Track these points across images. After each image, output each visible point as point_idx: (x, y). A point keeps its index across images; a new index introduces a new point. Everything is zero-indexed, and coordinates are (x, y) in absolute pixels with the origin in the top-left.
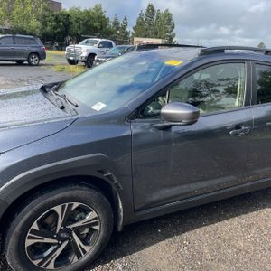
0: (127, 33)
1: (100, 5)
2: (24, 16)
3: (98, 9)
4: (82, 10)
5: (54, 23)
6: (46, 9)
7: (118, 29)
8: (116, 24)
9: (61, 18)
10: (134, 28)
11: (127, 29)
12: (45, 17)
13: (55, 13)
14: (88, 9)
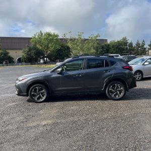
0: (145, 48)
1: (126, 37)
2: (88, 48)
4: (116, 41)
5: (102, 50)
6: (98, 44)
7: (139, 47)
8: (138, 44)
9: (105, 47)
10: (149, 45)
11: (145, 46)
13: (102, 45)
14: (119, 40)
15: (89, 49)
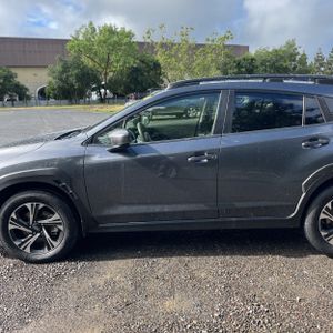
1: (294, 41)
3: (291, 45)
4: (270, 50)
5: (236, 70)
7: (321, 65)
8: (319, 59)
9: (244, 63)
12: (226, 65)
13: (237, 59)
14: (277, 48)
15: (206, 69)
